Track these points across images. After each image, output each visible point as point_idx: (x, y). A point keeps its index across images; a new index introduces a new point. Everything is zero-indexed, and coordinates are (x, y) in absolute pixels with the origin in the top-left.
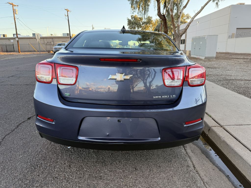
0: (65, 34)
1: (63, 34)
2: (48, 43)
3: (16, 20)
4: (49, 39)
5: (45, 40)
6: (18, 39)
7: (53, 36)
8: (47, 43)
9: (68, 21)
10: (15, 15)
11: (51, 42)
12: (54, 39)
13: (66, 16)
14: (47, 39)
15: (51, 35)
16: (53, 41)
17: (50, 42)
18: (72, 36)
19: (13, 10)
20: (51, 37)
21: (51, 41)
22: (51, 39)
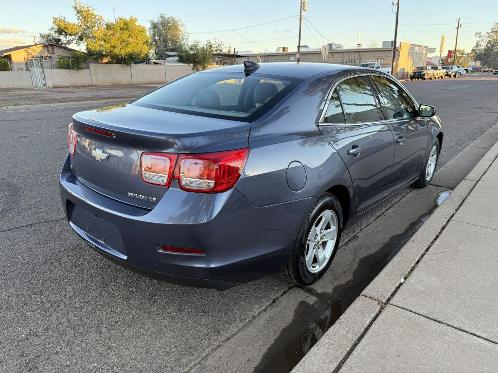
0: (387, 42)
1: (384, 42)
2: (350, 61)
3: (302, 21)
4: (353, 53)
5: (346, 55)
6: (300, 54)
7: (361, 47)
8: (348, 62)
9: (395, 16)
10: (302, 11)
11: (356, 60)
12: (362, 53)
13: (393, 4)
14: (350, 54)
15: (359, 45)
16: (360, 58)
17: (353, 60)
18: (400, 46)
19: (301, 3)
20: (359, 49)
21: (356, 58)
22: (356, 55)
